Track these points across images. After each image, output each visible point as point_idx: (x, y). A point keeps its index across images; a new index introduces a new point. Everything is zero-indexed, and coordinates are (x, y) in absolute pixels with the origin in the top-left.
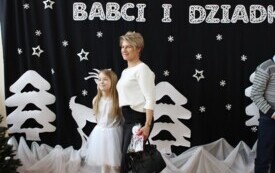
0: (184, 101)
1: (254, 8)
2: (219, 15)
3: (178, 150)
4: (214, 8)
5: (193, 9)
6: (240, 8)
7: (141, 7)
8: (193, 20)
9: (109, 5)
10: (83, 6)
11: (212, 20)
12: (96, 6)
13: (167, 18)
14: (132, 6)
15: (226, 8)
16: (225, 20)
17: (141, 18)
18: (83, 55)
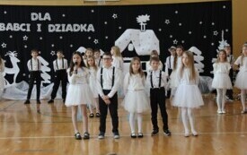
0: (48, 64)
1: (75, 25)
2: (61, 28)
3: (45, 85)
4: (59, 26)
5: (50, 26)
6: (69, 25)
7: (28, 25)
8: (50, 31)
9: (15, 24)
10: (4, 25)
11: (58, 30)
12: (9, 24)
13: (39, 30)
14: (24, 24)
15: (63, 26)
16: (63, 30)
17: (28, 30)
18: (4, 45)
